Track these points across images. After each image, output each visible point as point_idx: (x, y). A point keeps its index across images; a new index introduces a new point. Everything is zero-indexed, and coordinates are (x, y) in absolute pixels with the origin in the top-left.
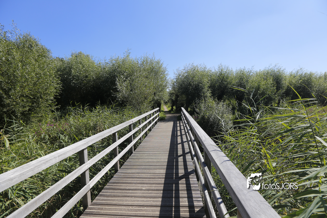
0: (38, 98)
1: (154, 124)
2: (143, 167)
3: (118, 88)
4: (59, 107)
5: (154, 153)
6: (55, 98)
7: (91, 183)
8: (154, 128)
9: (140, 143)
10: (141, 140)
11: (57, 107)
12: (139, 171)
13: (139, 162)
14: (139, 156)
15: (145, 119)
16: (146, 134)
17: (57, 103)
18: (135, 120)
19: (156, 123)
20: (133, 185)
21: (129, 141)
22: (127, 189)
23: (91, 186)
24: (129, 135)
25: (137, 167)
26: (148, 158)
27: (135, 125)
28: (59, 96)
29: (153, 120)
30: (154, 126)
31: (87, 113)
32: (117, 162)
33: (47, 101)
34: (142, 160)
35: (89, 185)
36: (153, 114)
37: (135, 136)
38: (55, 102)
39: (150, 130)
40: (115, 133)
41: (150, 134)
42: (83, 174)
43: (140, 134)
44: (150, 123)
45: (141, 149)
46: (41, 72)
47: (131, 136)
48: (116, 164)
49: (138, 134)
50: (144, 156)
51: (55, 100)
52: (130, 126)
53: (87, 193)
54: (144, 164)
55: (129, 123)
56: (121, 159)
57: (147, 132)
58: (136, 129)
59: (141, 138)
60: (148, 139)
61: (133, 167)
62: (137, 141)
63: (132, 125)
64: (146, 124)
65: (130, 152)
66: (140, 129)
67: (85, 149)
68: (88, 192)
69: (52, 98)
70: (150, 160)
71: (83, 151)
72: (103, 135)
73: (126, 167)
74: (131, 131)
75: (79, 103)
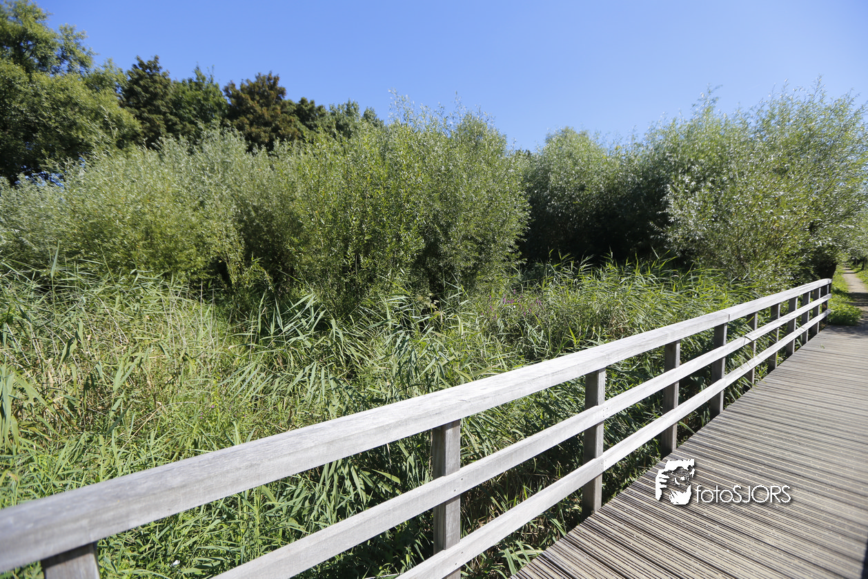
1: (804, 334)
2: (762, 469)
3: (672, 215)
4: (525, 263)
5: (809, 434)
6: (517, 242)
8: (804, 347)
9: (746, 389)
10: (751, 381)
11: (520, 262)
12: (748, 477)
13: (746, 448)
14: (745, 429)
15: (773, 313)
16: (770, 365)
17: (521, 253)
18: (738, 313)
19: (812, 332)
20: (725, 512)
21: (709, 374)
22: (705, 515)
23: (607, 465)
24: (713, 355)
25: (738, 462)
26: (784, 447)
27: (735, 328)
28: (524, 237)
29: (802, 320)
30: (804, 343)
31: (587, 280)
32: (672, 426)
34: (756, 446)
35: (602, 462)
36: (804, 300)
37: (730, 362)
38: (518, 251)
39: (786, 352)
41: (783, 367)
43: (748, 359)
44: (787, 329)
45: (749, 409)
47: (720, 360)
48: (669, 430)
49: (741, 358)
50: (766, 435)
51: (517, 247)
52: (719, 329)
53: (594, 479)
54: (766, 462)
55: (716, 319)
57: (773, 357)
58: (738, 343)
59: (750, 372)
60: (779, 382)
61: (722, 457)
62: (736, 382)
63: (726, 328)
64: (776, 330)
65: (711, 408)
66: (751, 344)
67: (601, 370)
68: (597, 477)
69: (512, 242)
70: (789, 456)
71: (596, 373)
73: (696, 448)
74: (721, 344)
75: (566, 254)
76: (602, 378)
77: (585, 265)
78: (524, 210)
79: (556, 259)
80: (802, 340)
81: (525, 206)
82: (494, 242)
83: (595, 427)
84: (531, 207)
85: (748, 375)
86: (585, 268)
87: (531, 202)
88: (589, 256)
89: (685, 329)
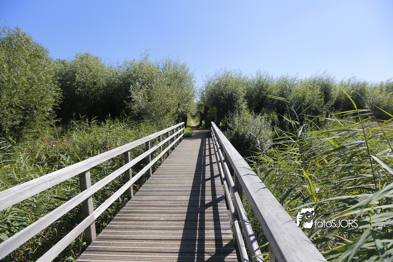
0: (32, 109)
1: (178, 141)
2: (162, 193)
3: (133, 98)
4: (60, 121)
5: (176, 176)
6: (54, 110)
7: (95, 213)
8: (178, 146)
9: (160, 164)
10: (161, 161)
11: (57, 120)
12: (157, 198)
13: (158, 187)
14: (158, 180)
15: (167, 135)
16: (168, 153)
17: (56, 115)
18: (154, 136)
19: (180, 140)
20: (148, 215)
21: (145, 161)
22: (142, 219)
23: (96, 217)
24: (145, 154)
25: (155, 193)
26: (169, 182)
27: (153, 142)
28: (59, 107)
29: (177, 136)
30: (178, 144)
31: (95, 128)
32: (130, 187)
33: (44, 112)
34: (161, 185)
35: (93, 216)
36: (177, 129)
37: (153, 155)
38: (54, 115)
39: (172, 149)
40: (128, 151)
41: (173, 153)
42: (85, 203)
43: (159, 153)
44: (172, 140)
45: (160, 172)
46: (35, 76)
47: (149, 155)
48: (129, 189)
49: (157, 153)
50: (164, 180)
51: (54, 112)
52: (147, 143)
53: (90, 226)
54: (164, 190)
55: (145, 140)
56: (135, 183)
57: (168, 151)
58: (155, 148)
59: (161, 158)
60: (170, 159)
61: (150, 193)
62: (156, 162)
63: (149, 143)
64: (168, 141)
65: (147, 175)
66: (160, 148)
67: (87, 171)
68: (92, 224)
69: (50, 109)
70: (171, 185)
71: (84, 173)
72: (111, 155)
73: (141, 193)
74: (148, 149)
75: (84, 115)
76: (88, 175)
77: (94, 121)
78: (57, 91)
79: (77, 118)
80: (177, 143)
81: (58, 89)
82: (36, 109)
83: (87, 200)
84: (62, 90)
85: (160, 159)
86: (94, 122)
87: (61, 87)
88: (96, 116)
89: (131, 145)
